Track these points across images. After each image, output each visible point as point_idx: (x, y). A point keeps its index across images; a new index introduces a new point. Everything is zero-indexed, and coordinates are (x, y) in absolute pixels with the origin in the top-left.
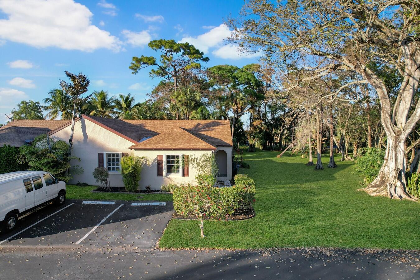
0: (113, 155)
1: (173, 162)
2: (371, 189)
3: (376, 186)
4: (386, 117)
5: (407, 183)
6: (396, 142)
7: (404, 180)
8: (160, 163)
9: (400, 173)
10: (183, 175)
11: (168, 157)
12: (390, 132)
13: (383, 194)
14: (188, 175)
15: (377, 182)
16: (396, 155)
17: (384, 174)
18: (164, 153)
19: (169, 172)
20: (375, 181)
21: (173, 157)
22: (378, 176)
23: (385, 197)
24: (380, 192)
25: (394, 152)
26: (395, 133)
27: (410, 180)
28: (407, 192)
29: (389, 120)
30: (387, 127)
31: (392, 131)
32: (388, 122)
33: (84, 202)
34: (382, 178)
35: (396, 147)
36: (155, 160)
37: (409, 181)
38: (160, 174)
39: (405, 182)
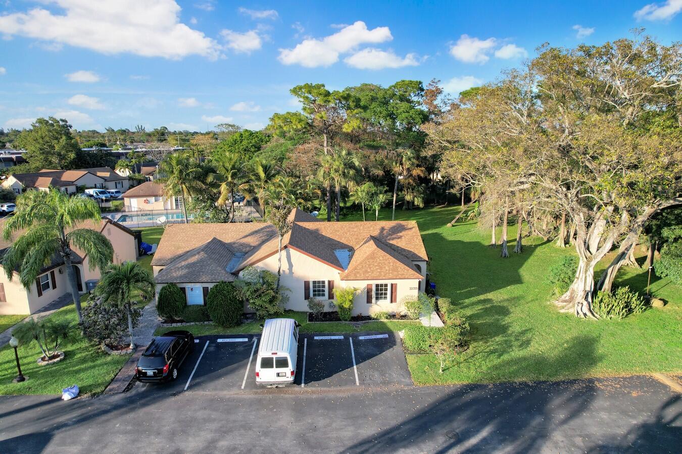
0: (319, 282)
1: (381, 290)
2: (561, 304)
3: (565, 301)
4: (581, 243)
5: (593, 302)
6: (587, 267)
7: (590, 299)
8: (369, 292)
9: (588, 293)
10: (392, 302)
11: (377, 286)
12: (583, 257)
13: (571, 311)
14: (395, 301)
15: (566, 297)
16: (586, 277)
17: (573, 291)
18: (374, 283)
19: (377, 298)
20: (565, 295)
21: (382, 285)
22: (569, 292)
23: (573, 315)
24: (568, 309)
25: (584, 274)
26: (587, 258)
27: (596, 298)
28: (591, 309)
29: (583, 246)
30: (580, 253)
31: (584, 257)
32: (581, 248)
33: (316, 338)
34: (572, 293)
35: (586, 271)
36: (364, 289)
37: (594, 300)
38: (369, 301)
39: (590, 301)
